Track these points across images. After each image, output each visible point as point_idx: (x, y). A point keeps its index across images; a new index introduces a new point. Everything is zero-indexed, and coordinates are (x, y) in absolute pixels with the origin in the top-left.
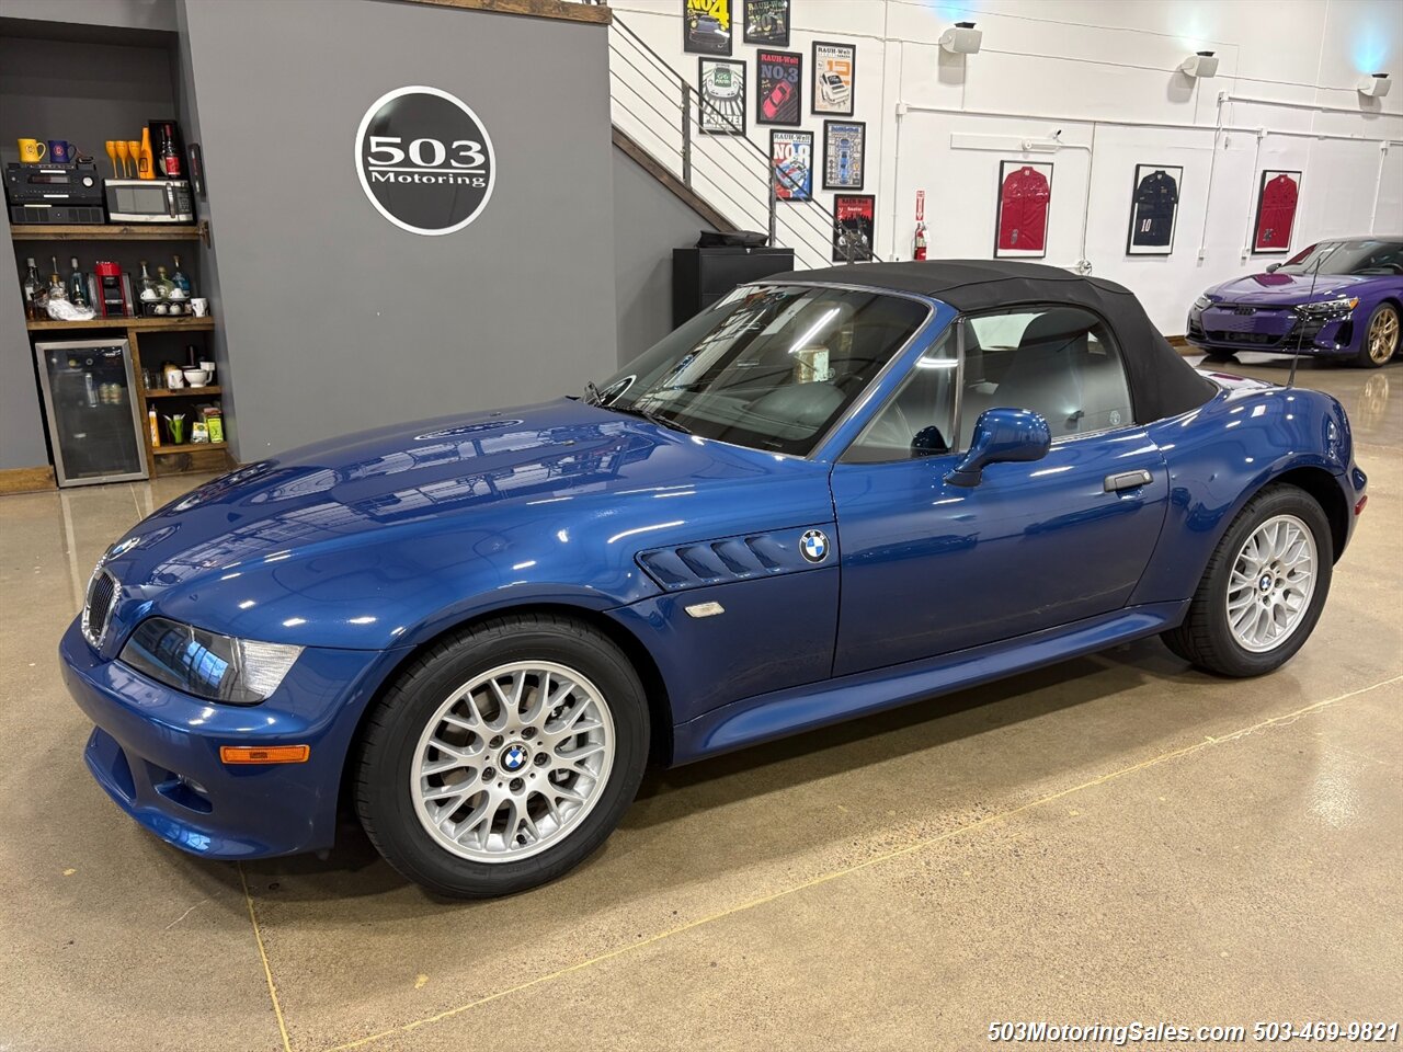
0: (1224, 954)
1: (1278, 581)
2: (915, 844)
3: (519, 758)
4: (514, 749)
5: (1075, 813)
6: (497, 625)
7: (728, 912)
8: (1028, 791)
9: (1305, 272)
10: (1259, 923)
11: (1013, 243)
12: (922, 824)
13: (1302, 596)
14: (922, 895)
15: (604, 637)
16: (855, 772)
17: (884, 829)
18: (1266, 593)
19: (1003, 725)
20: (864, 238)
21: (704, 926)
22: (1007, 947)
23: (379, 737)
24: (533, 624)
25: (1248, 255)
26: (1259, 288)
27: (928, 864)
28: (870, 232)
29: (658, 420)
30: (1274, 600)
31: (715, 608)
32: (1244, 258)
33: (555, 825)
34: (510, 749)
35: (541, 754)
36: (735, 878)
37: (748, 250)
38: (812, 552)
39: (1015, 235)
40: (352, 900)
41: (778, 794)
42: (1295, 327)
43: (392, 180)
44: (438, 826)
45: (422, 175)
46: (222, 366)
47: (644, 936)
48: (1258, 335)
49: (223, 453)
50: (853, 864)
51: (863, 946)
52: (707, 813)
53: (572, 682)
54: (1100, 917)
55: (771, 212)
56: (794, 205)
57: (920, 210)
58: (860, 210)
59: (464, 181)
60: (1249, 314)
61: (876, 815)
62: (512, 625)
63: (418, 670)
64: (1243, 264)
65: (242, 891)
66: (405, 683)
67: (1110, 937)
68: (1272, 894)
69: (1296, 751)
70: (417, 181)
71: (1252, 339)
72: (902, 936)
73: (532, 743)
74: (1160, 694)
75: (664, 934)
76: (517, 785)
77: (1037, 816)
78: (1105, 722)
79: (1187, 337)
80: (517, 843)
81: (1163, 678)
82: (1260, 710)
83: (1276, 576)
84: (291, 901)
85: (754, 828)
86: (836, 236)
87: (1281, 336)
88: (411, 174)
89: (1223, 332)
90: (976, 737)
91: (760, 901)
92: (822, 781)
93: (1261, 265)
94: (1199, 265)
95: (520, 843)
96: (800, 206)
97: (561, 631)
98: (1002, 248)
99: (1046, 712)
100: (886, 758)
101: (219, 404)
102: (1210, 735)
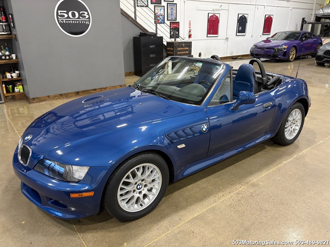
0: (303, 217)
1: (294, 123)
2: (229, 195)
3: (141, 187)
4: (139, 184)
5: (261, 184)
6: (136, 156)
7: (192, 217)
8: (249, 179)
9: (275, 39)
10: (308, 209)
11: (211, 33)
12: (229, 190)
13: (298, 126)
14: (234, 208)
15: (160, 155)
16: (210, 177)
17: (221, 192)
18: (291, 126)
19: (239, 162)
20: (177, 32)
21: (188, 222)
22: (257, 220)
23: (110, 187)
24: (144, 155)
25: (262, 35)
26: (264, 43)
27: (233, 200)
28: (178, 31)
29: (160, 96)
30: (293, 128)
31: (183, 146)
32: (261, 36)
33: (149, 201)
34: (139, 185)
35: (145, 185)
36: (191, 208)
37: (152, 37)
38: (204, 130)
39: (211, 31)
40: (100, 223)
41: (194, 185)
42: (274, 53)
43: (65, 22)
44: (124, 205)
45: (72, 21)
46: (22, 72)
47: (175, 226)
48: (266, 55)
49: (24, 95)
50: (217, 202)
51: (225, 223)
52: (179, 191)
53: (153, 167)
54: (275, 211)
55: (156, 27)
56: (161, 24)
57: (190, 25)
58: (176, 25)
59: (83, 22)
60: (264, 50)
61: (218, 189)
62: (140, 156)
63: (118, 170)
64: (261, 37)
65: (71, 224)
66: (116, 173)
67: (278, 216)
68: (308, 201)
69: (303, 163)
70: (71, 22)
71: (264, 56)
72: (233, 220)
73: (143, 182)
74: (270, 151)
75: (179, 225)
76: (140, 193)
77: (254, 185)
78: (261, 159)
79: (250, 55)
80: (140, 206)
81: (270, 146)
82: (292, 153)
83: (294, 122)
84: (85, 225)
85: (191, 194)
86: (171, 32)
87: (271, 55)
88: (70, 21)
89: (258, 54)
90: (234, 165)
91: (199, 214)
92: (203, 180)
93: (265, 38)
94: (251, 38)
95: (141, 206)
96: (162, 25)
97: (150, 156)
98: (208, 34)
99: (247, 158)
100: (215, 173)
101: (21, 82)
102: (284, 161)
